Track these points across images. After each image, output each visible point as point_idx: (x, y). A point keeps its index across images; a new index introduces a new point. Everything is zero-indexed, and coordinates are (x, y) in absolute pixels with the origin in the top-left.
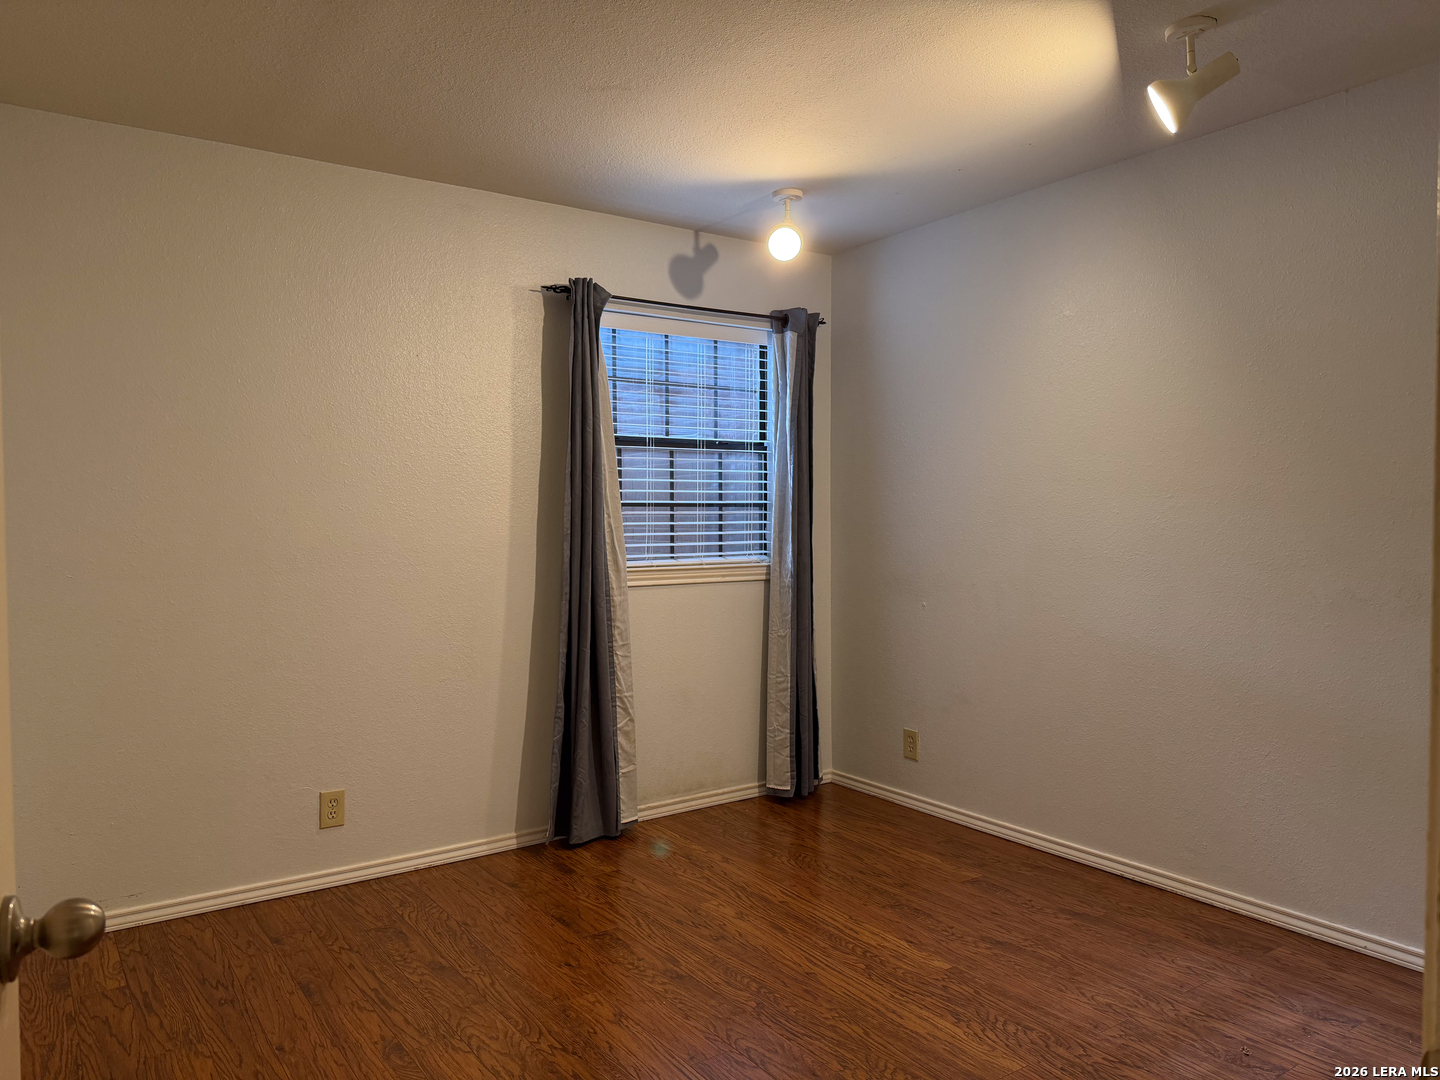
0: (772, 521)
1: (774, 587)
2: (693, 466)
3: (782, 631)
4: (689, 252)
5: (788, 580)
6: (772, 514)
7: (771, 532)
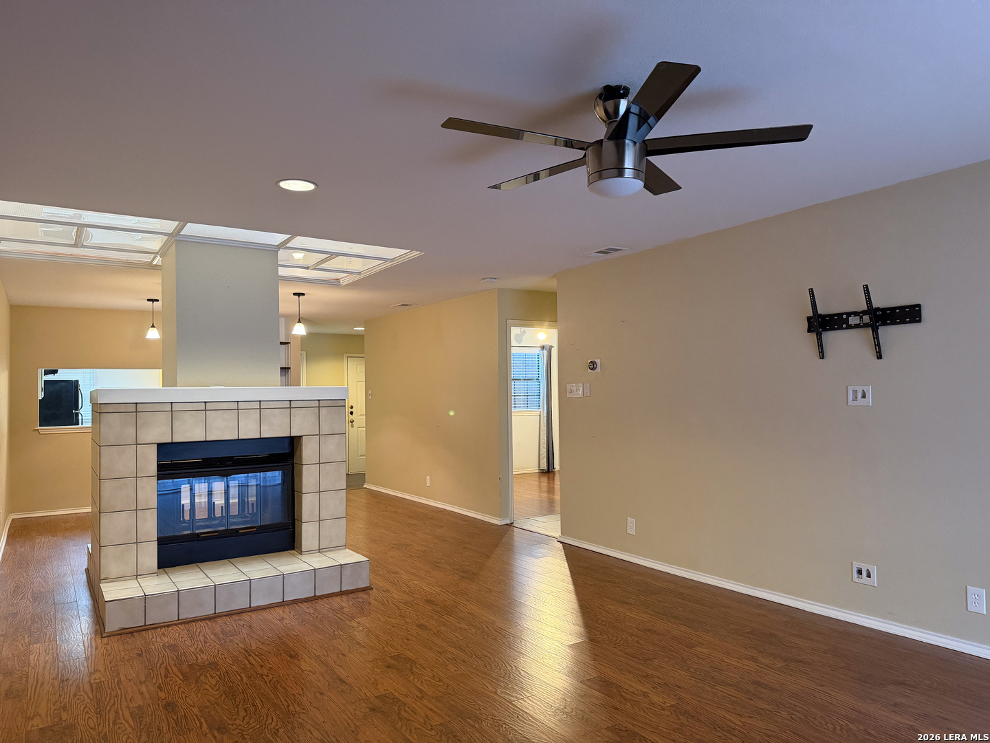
0: (541, 399)
1: (542, 417)
2: (520, 385)
3: (544, 428)
4: (519, 333)
5: (545, 415)
6: (541, 397)
7: (541, 402)
